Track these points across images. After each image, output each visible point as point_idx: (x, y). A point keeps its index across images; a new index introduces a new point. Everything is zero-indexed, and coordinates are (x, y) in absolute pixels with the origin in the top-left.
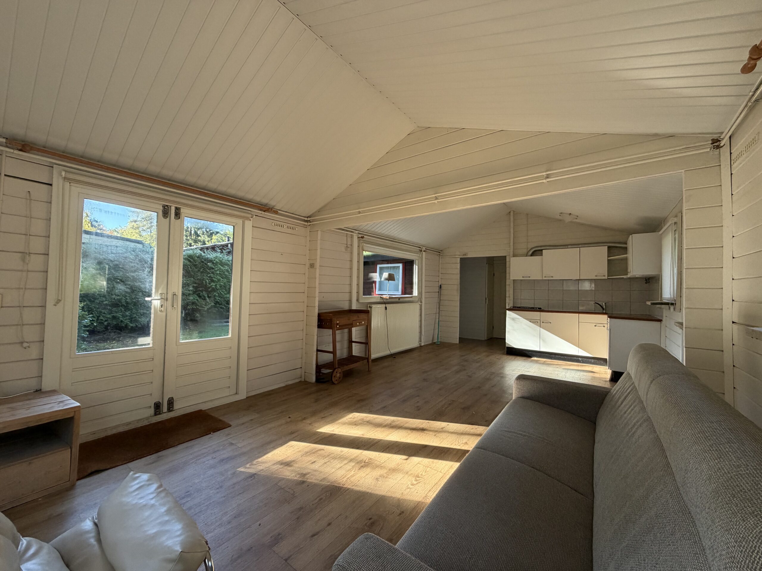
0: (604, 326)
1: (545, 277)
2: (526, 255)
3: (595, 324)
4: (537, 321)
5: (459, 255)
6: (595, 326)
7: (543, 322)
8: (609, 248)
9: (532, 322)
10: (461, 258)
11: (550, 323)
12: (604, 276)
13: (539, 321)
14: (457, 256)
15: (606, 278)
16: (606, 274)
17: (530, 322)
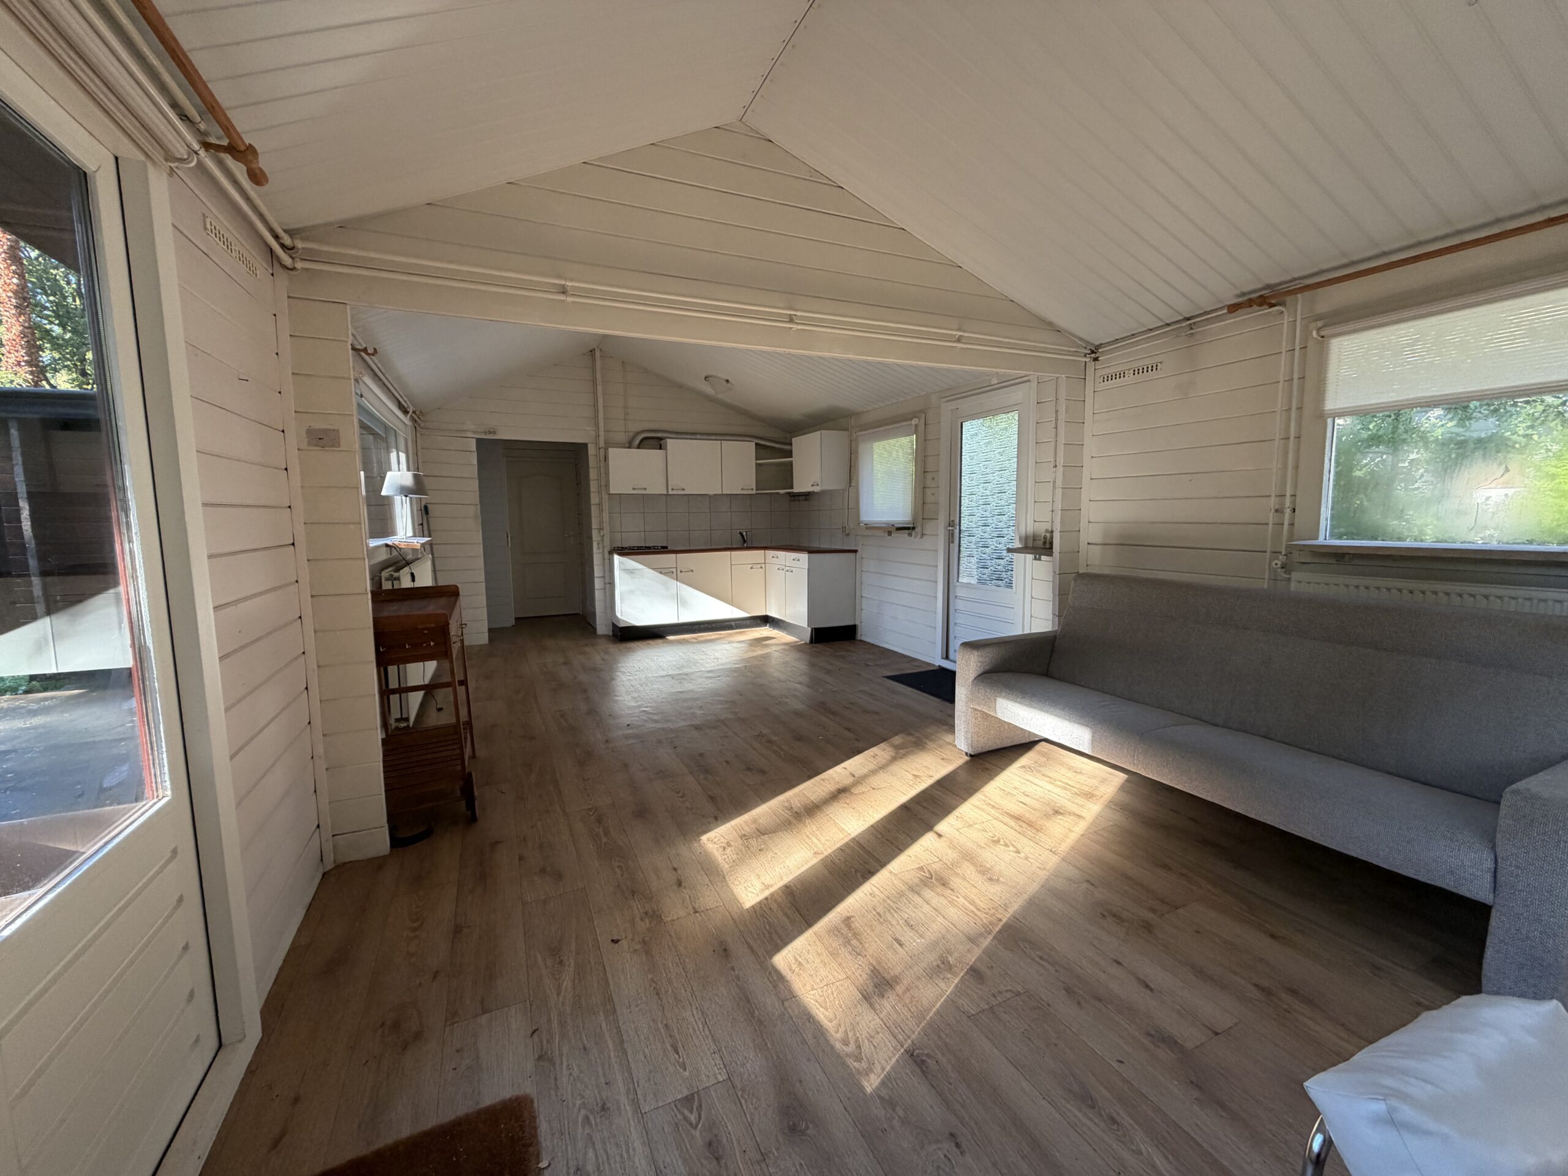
0: (761, 568)
1: (673, 489)
2: (627, 445)
3: (751, 566)
4: (672, 570)
5: (475, 432)
6: (752, 568)
7: (681, 572)
8: (757, 444)
9: (665, 574)
10: (478, 440)
11: (692, 571)
12: (752, 489)
13: (674, 570)
14: (469, 435)
15: (754, 492)
16: (755, 488)
17: (661, 573)
